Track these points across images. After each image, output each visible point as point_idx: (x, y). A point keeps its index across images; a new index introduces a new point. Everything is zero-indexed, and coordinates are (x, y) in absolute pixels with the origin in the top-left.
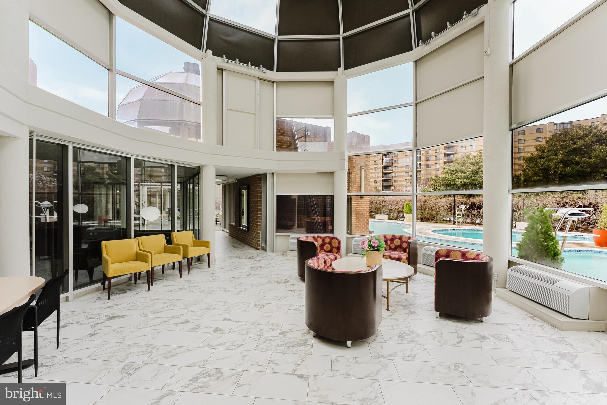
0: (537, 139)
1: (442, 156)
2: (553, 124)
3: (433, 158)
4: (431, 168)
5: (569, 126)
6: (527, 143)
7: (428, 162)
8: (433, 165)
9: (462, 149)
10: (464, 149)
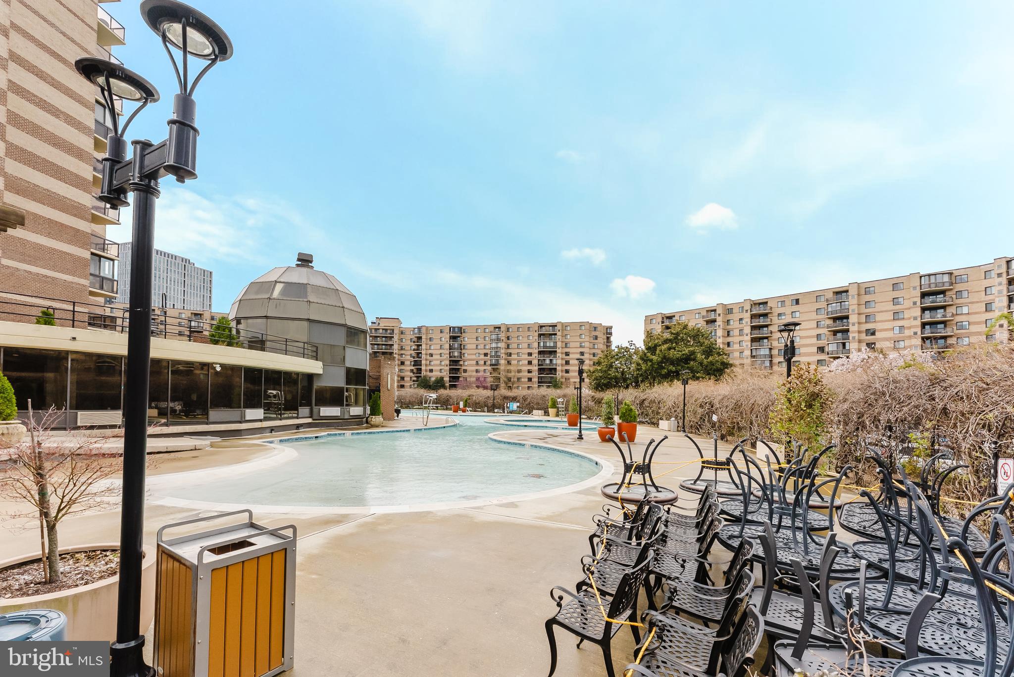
0: (895, 300)
1: (747, 330)
2: (918, 276)
3: (736, 332)
4: (734, 348)
5: (946, 278)
6: (879, 307)
7: (729, 339)
8: (736, 343)
9: (780, 318)
10: (783, 317)
